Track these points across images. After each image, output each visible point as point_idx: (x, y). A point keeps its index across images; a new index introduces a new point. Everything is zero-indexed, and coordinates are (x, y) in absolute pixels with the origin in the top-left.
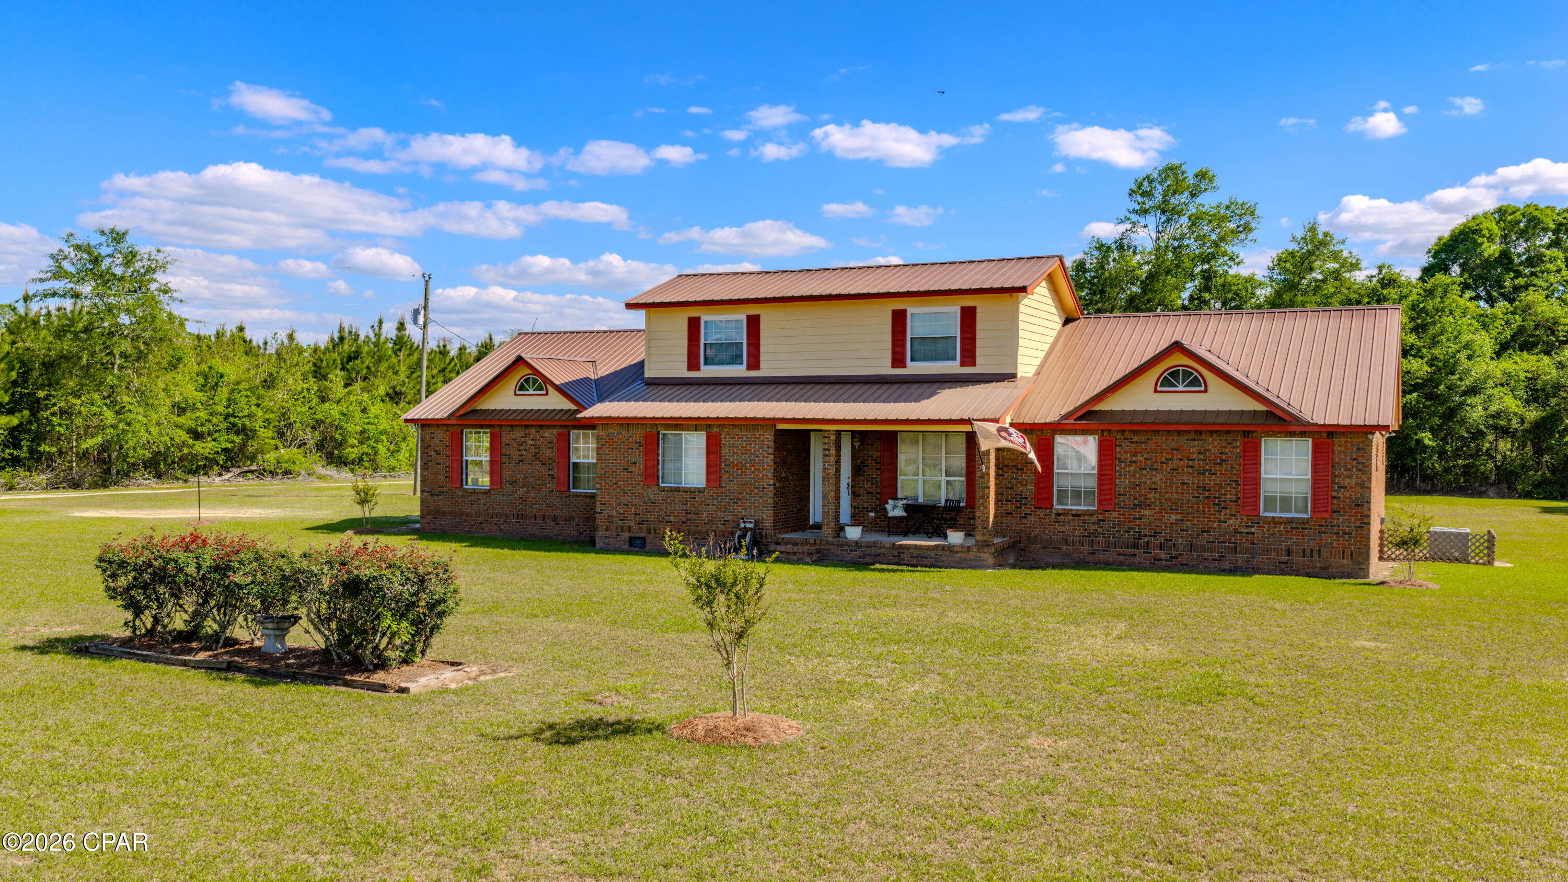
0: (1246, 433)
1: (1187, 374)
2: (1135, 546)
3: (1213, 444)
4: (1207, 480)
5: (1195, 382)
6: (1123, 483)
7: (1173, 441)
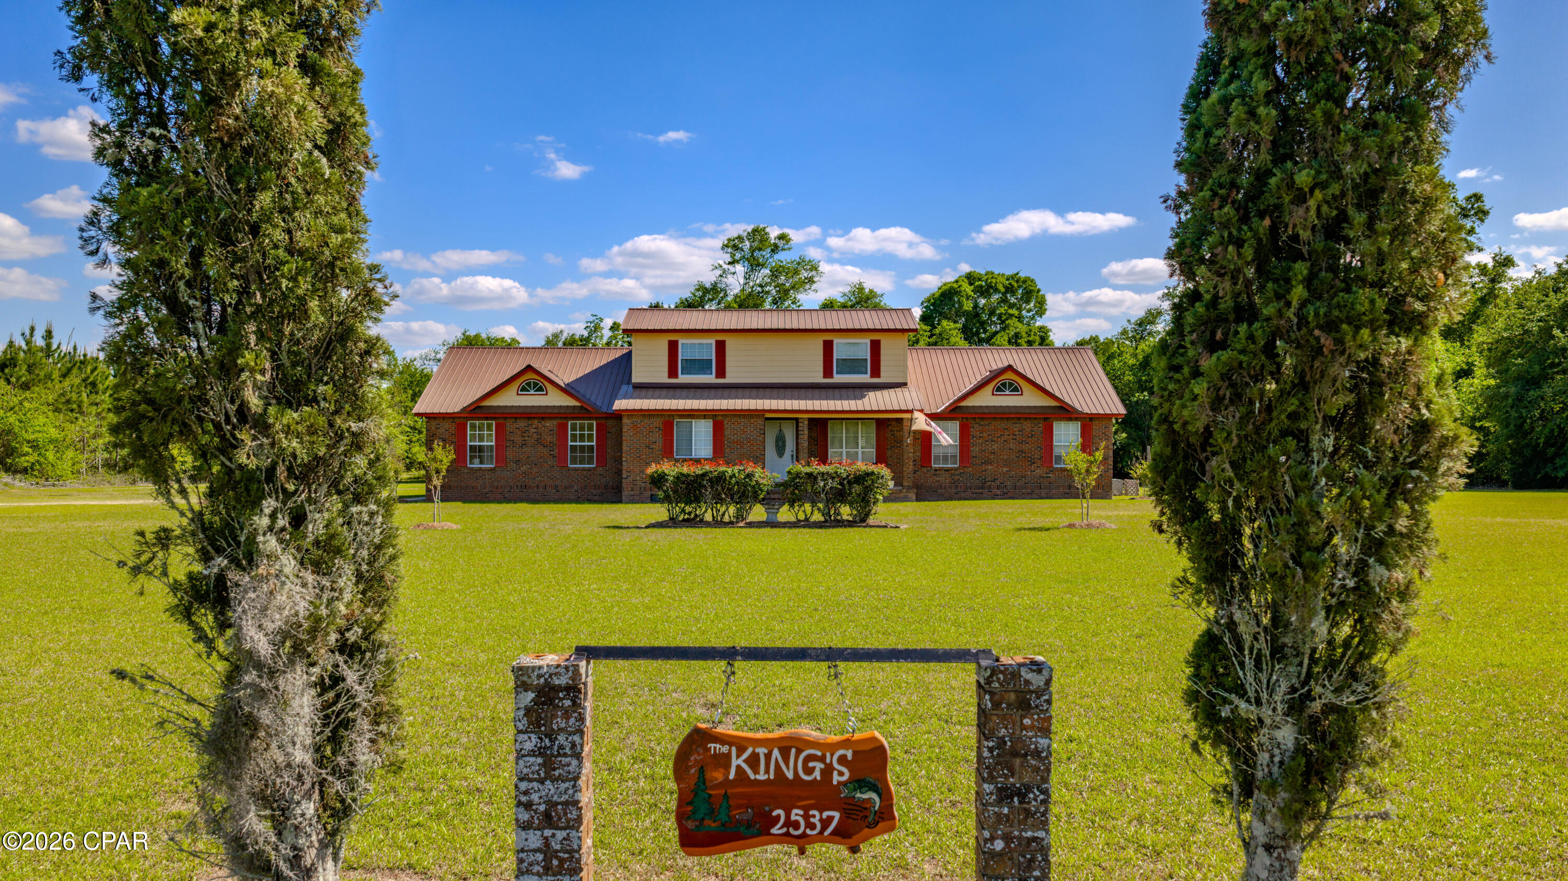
0: (1045, 419)
1: (1011, 385)
2: (983, 488)
3: (1027, 426)
4: (1026, 447)
5: (1016, 389)
6: (975, 450)
7: (1004, 424)
